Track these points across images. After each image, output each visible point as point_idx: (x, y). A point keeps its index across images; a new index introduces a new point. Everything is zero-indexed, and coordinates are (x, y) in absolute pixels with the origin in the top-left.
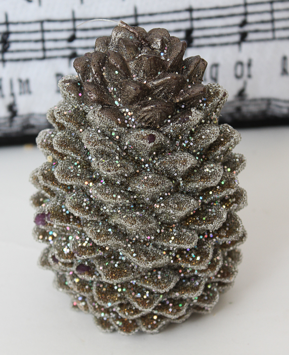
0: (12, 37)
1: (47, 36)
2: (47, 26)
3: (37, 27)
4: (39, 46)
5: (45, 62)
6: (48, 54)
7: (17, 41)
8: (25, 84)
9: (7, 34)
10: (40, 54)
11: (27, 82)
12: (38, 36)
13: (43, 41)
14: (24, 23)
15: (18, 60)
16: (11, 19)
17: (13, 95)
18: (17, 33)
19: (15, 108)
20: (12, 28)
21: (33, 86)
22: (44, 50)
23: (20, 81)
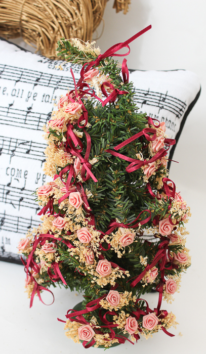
0: (5, 220)
1: (20, 224)
2: (20, 219)
3: (16, 219)
4: (16, 227)
5: (17, 233)
6: (19, 231)
7: (7, 222)
8: (8, 240)
9: (4, 218)
10: (16, 230)
11: (9, 239)
12: (16, 223)
13: (18, 225)
14: (11, 216)
15: (6, 230)
16: (6, 213)
17: (3, 243)
18: (8, 219)
19: (4, 249)
20: (6, 217)
21: (11, 241)
22: (17, 229)
23: (6, 238)
